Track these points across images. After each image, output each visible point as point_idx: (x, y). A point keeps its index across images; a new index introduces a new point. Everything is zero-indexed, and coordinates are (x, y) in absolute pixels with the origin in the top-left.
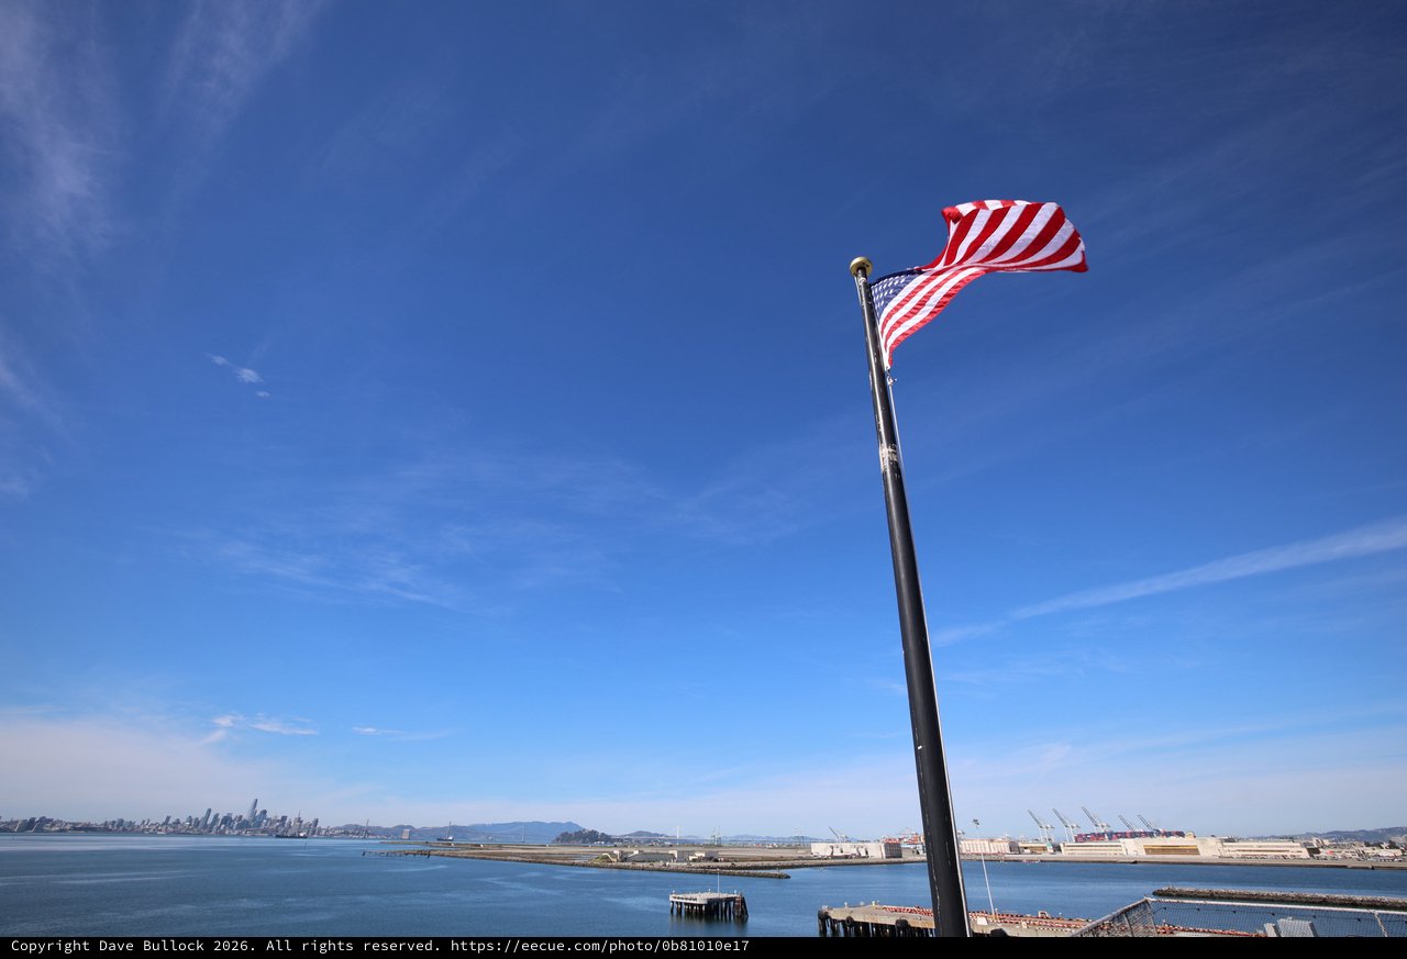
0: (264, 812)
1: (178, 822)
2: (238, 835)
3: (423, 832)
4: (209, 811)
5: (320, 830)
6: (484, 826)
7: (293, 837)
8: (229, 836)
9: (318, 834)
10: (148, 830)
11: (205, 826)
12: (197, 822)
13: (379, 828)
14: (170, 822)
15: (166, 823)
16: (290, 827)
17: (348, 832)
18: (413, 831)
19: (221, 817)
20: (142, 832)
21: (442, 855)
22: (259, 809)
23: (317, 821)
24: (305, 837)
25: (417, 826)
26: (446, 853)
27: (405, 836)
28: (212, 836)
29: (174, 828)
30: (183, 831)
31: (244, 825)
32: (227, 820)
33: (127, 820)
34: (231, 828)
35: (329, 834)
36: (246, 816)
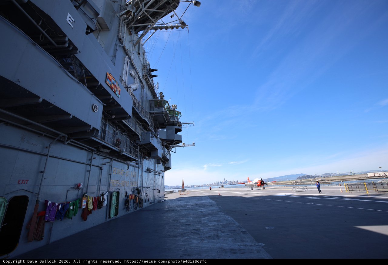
0: (227, 180)
1: (213, 184)
4: (217, 181)
11: (218, 184)
12: (216, 184)
16: (233, 183)
19: (219, 182)
22: (226, 180)
23: (237, 181)
24: (236, 184)
32: (221, 183)
36: (224, 182)
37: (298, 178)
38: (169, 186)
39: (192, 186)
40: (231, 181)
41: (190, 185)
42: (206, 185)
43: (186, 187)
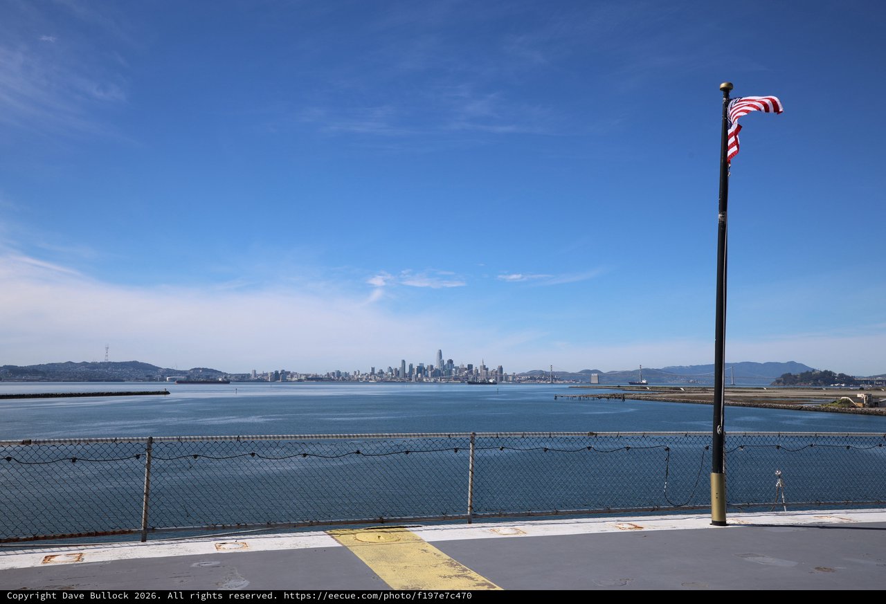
0: (451, 362)
1: (381, 372)
2: (435, 382)
3: (612, 376)
4: (404, 362)
5: (507, 377)
6: (681, 368)
7: (483, 383)
8: (427, 383)
9: (506, 380)
10: (361, 379)
11: (405, 375)
12: (398, 373)
13: (564, 373)
14: (376, 372)
15: (373, 373)
16: (478, 374)
17: (534, 377)
18: (601, 376)
19: (415, 367)
20: (357, 381)
21: (638, 399)
22: (446, 359)
23: (501, 369)
24: (494, 383)
25: (604, 371)
26: (642, 396)
27: (594, 381)
28: (413, 383)
29: (381, 378)
30: (389, 379)
31: (436, 373)
32: (421, 369)
33: (342, 371)
34: (427, 376)
35: (517, 379)
36: (436, 366)
37: (778, 382)
38: (156, 369)
39: (277, 372)
40: (470, 367)
41: (270, 370)
42: (347, 374)
43: (249, 375)
